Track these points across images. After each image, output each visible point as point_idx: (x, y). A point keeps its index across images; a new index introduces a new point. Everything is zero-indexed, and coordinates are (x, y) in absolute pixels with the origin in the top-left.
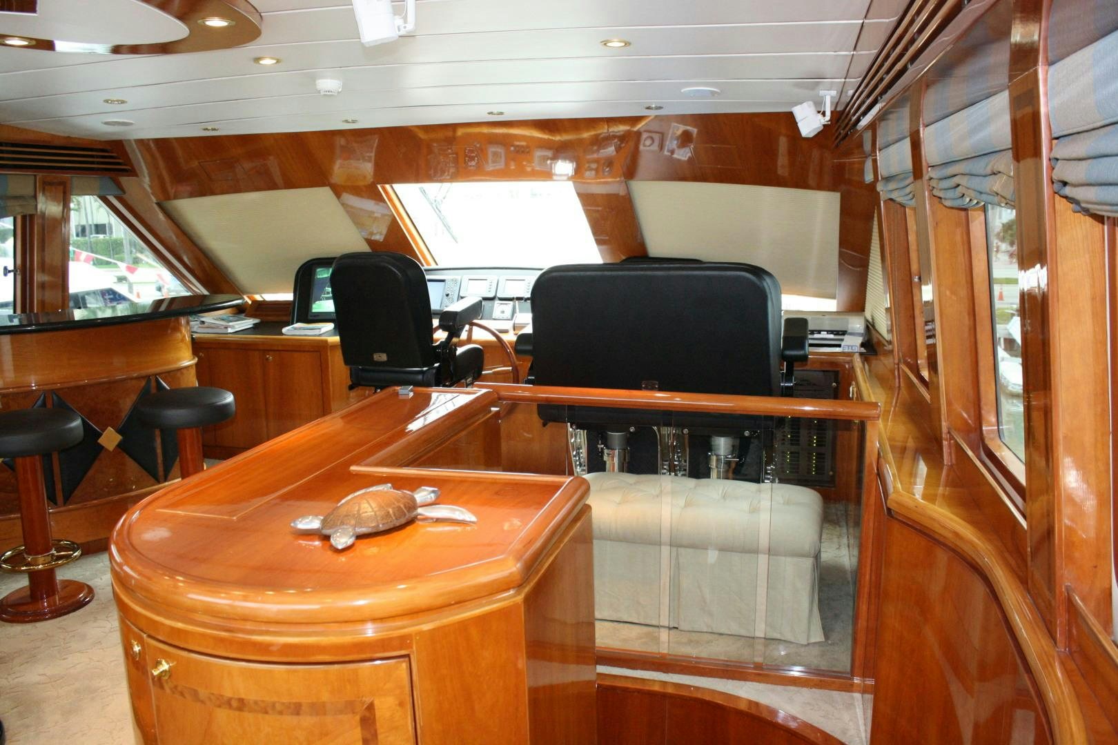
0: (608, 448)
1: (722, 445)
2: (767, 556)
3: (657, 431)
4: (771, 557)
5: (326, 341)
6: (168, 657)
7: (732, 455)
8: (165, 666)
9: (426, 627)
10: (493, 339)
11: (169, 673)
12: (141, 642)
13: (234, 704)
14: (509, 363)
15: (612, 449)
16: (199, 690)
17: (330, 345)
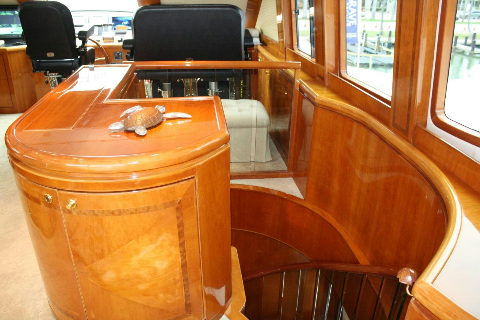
0: (163, 90)
1: (213, 85)
2: (255, 128)
3: (183, 81)
4: (257, 129)
5: (5, 50)
6: (72, 197)
7: (218, 89)
8: (73, 202)
9: (200, 163)
10: (95, 45)
11: (76, 205)
12: (51, 193)
13: (117, 213)
14: (104, 56)
15: (165, 91)
16: (95, 210)
17: (8, 51)
